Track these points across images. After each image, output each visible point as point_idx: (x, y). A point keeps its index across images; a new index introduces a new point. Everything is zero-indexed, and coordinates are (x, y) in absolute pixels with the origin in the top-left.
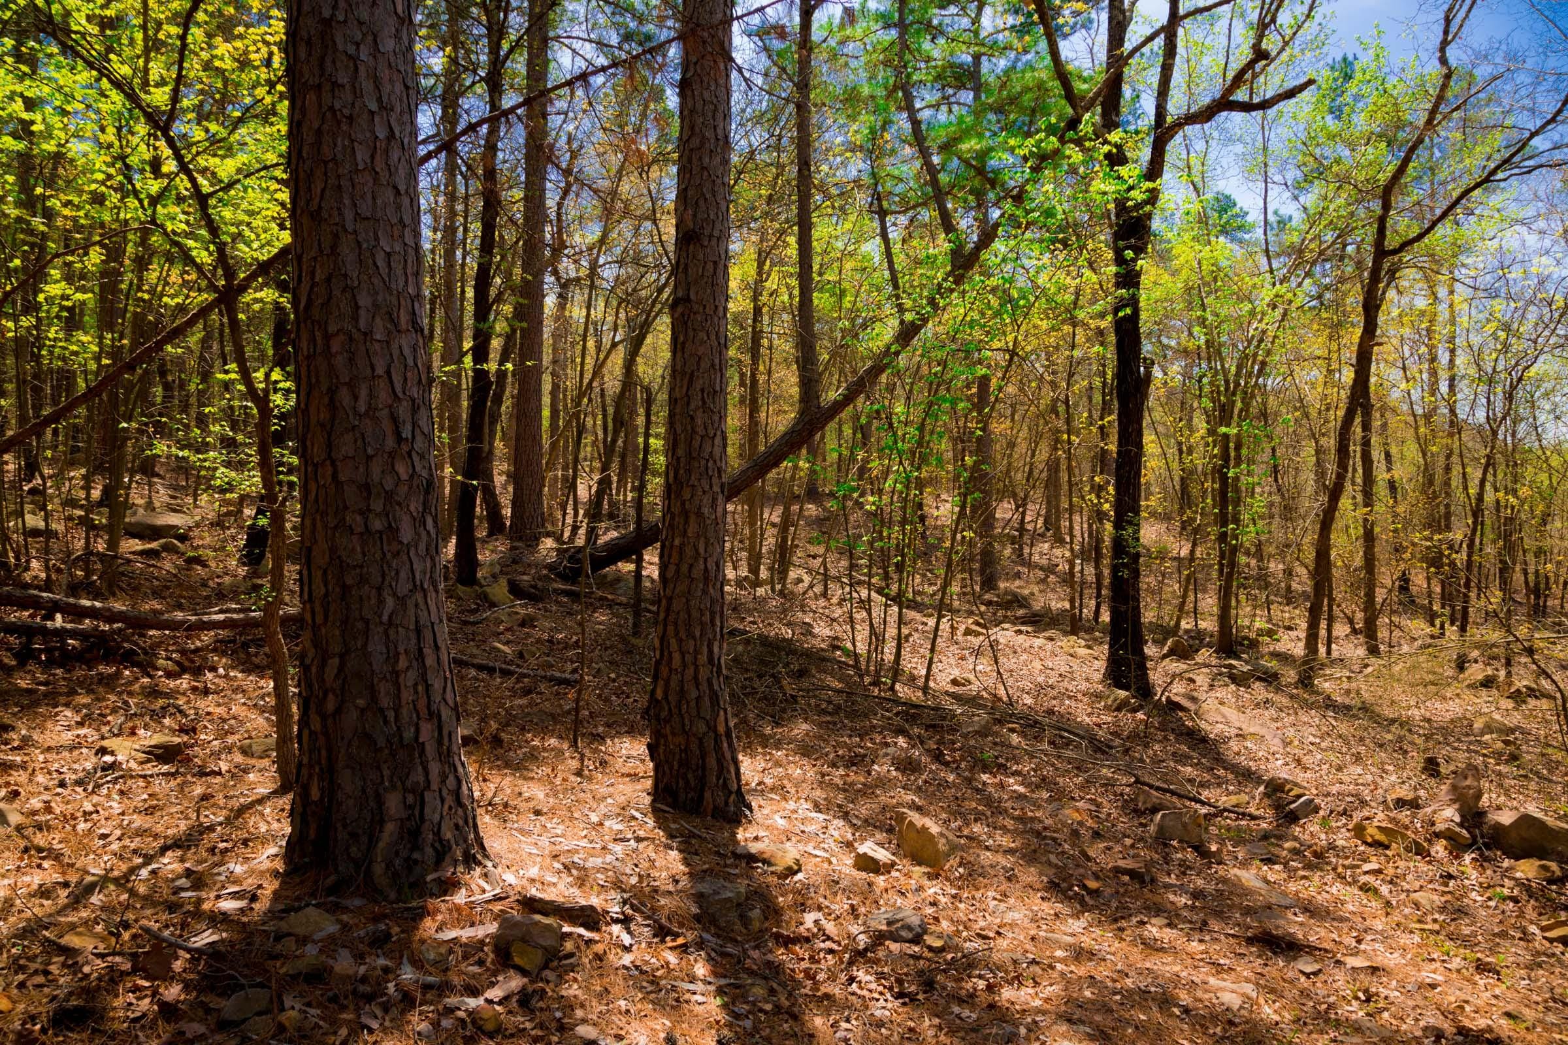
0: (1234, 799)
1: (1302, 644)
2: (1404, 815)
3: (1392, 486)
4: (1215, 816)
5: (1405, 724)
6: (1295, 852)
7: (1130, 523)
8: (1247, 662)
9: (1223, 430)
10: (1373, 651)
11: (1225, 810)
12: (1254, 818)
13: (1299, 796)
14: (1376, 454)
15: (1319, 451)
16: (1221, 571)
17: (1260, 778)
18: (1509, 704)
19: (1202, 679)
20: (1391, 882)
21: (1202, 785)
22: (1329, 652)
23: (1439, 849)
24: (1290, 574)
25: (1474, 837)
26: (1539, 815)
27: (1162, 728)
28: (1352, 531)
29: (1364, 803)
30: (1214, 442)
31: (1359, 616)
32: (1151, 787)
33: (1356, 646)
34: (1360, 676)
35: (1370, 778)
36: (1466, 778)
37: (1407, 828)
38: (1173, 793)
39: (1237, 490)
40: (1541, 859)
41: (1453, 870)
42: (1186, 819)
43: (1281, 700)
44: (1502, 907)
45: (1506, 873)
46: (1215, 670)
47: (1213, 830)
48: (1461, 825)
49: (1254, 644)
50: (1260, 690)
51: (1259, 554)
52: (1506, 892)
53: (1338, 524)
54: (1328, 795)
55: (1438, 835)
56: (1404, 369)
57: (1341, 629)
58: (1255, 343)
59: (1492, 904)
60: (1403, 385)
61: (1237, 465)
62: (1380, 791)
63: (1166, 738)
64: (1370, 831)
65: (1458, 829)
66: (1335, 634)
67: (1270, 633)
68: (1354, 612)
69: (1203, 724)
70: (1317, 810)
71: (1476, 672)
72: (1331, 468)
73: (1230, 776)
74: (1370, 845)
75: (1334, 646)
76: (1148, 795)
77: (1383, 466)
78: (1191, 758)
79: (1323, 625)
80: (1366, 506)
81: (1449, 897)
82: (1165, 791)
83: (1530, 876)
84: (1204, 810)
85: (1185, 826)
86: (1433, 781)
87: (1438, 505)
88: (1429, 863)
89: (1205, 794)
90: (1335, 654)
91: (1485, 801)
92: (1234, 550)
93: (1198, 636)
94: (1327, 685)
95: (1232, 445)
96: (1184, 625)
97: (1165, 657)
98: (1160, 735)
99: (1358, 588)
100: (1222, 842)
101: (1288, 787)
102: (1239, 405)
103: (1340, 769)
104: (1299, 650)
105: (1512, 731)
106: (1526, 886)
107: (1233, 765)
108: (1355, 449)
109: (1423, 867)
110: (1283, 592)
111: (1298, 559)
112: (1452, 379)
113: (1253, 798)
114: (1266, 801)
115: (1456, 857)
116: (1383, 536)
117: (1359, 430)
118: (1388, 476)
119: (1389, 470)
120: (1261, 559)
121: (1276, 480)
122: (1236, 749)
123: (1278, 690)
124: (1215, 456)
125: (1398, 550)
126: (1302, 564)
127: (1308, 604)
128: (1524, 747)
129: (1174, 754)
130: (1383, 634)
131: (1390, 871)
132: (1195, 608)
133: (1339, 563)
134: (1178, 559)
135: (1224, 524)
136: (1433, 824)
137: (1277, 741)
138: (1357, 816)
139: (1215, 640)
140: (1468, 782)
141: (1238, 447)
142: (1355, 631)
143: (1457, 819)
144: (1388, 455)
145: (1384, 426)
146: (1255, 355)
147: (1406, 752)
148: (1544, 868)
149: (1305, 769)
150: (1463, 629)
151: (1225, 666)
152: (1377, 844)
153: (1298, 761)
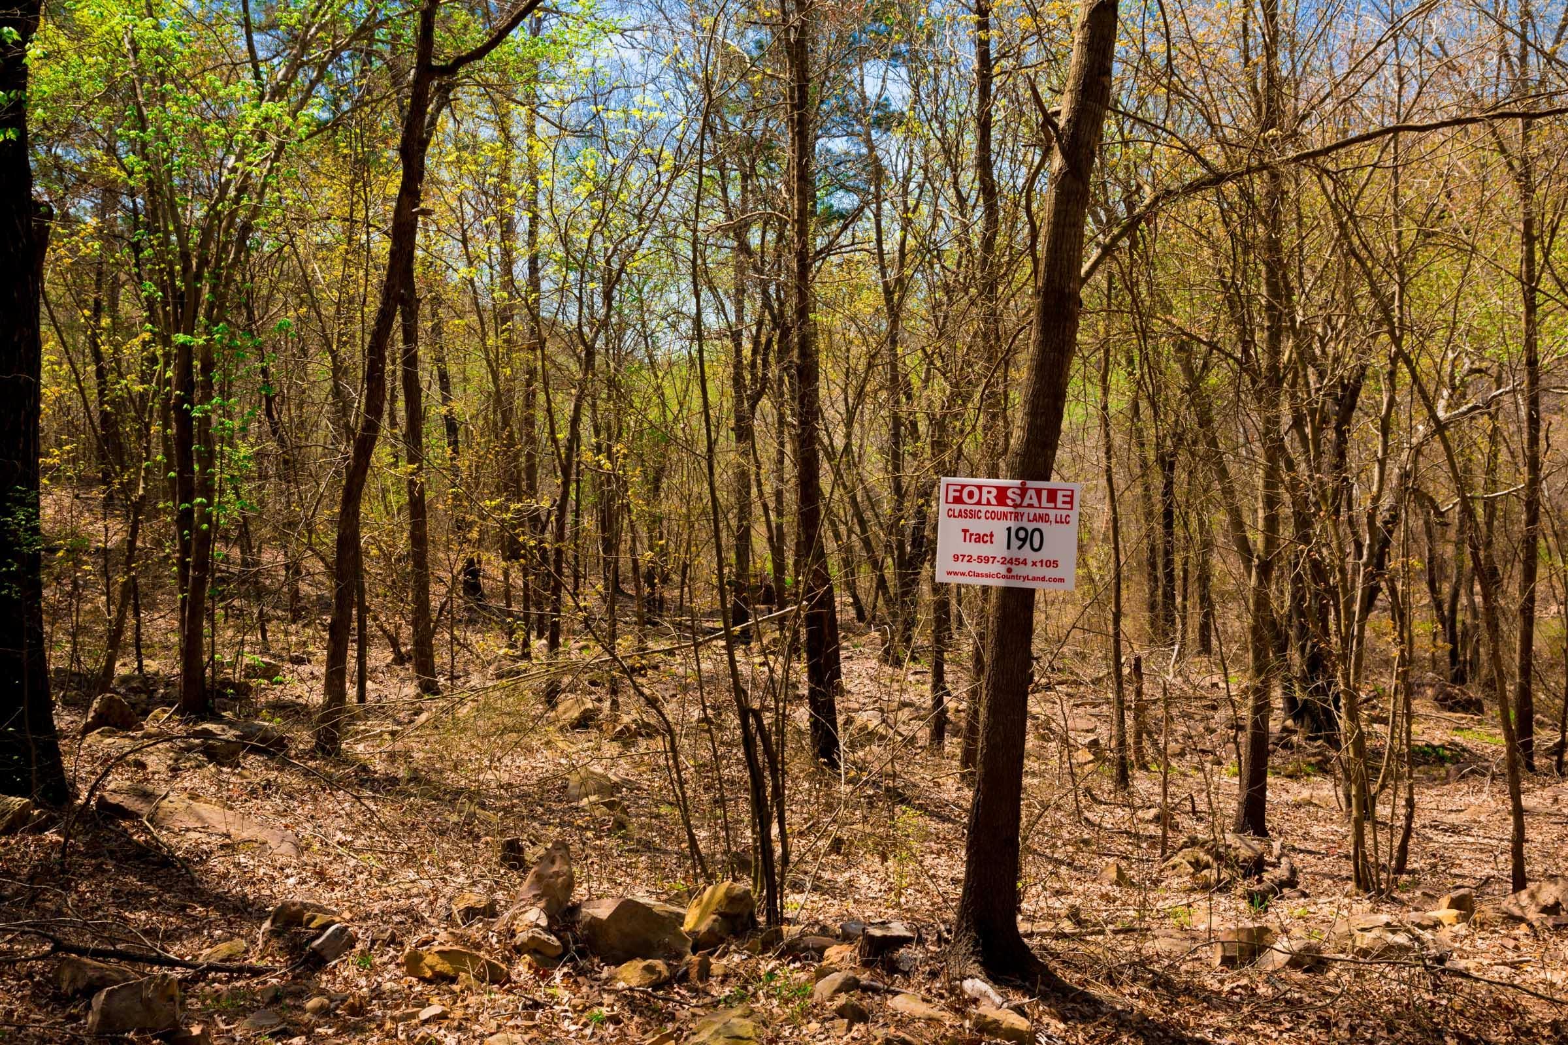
0: (224, 949)
1: (319, 686)
2: (476, 931)
3: (451, 426)
4: (195, 980)
5: (476, 796)
6: (323, 1012)
7: (21, 503)
8: (231, 724)
9: (180, 338)
10: (429, 688)
11: (211, 968)
12: (256, 972)
13: (325, 927)
14: (426, 375)
15: (338, 370)
16: (183, 577)
17: (262, 910)
18: (611, 749)
19: (157, 761)
20: (459, 1028)
21: (172, 936)
22: (362, 697)
23: (522, 970)
24: (298, 572)
25: (565, 944)
26: (651, 901)
27: (94, 851)
28: (392, 497)
29: (419, 921)
30: (167, 355)
31: (407, 632)
32: (82, 952)
33: (403, 681)
34: (409, 729)
35: (427, 884)
36: (553, 862)
37: (478, 947)
38: (121, 956)
39: (208, 440)
40: (645, 958)
41: (539, 996)
42: (149, 993)
43: (293, 780)
44: (600, 1033)
45: (606, 985)
46: (180, 743)
47: (195, 1004)
48: (548, 930)
49: (243, 691)
50: (255, 767)
51: (244, 537)
52: (605, 1011)
53: (372, 486)
54: (368, 917)
55: (519, 950)
56: (465, 242)
57: (380, 656)
58: (232, 193)
59: (588, 1031)
60: (463, 271)
61: (207, 398)
62: (442, 901)
63: (99, 868)
64: (429, 960)
65: (545, 936)
66: (370, 663)
67: (269, 672)
68: (398, 627)
69: (164, 836)
70: (352, 942)
71: (569, 708)
72: (359, 400)
73: (213, 915)
74: (429, 981)
75: (369, 684)
76: (80, 967)
77: (436, 391)
78: (147, 895)
79: (352, 652)
80: (411, 461)
81: (534, 1033)
82: (105, 954)
83: (633, 984)
84: (177, 974)
85: (147, 1004)
86: (514, 876)
87: (517, 455)
88: (510, 991)
89: (174, 951)
90: (371, 696)
91: (580, 893)
92: (205, 541)
93: (145, 684)
94: (360, 748)
95: (197, 363)
96: (122, 669)
97: (88, 729)
98: (89, 864)
99: (404, 589)
100: (208, 1021)
101: (307, 915)
102: (206, 295)
103: (384, 877)
104: (316, 697)
105: (616, 787)
106: (628, 999)
107: (218, 897)
108: (393, 369)
109: (501, 999)
110: (286, 599)
111: (310, 546)
112: (533, 261)
113: (254, 942)
114: (275, 943)
115: (543, 977)
116: (440, 504)
117: (399, 336)
118: (443, 410)
119: (446, 400)
120: (246, 548)
121: (269, 414)
122: (221, 869)
123: (285, 765)
124: (168, 382)
125: (461, 526)
126: (316, 554)
127: (328, 619)
128: (632, 810)
129: (115, 894)
130: (441, 658)
131: (458, 1013)
132: (138, 639)
133: (374, 552)
134: (104, 552)
135: (188, 497)
136: (513, 935)
137: (286, 847)
138: (411, 942)
139: (175, 692)
140: (555, 868)
141: (207, 367)
142: (400, 659)
143: (544, 922)
144: (444, 379)
145: (437, 330)
146: (233, 214)
147: (478, 838)
148: (649, 969)
149: (332, 885)
150: (553, 644)
151: (196, 735)
152: (440, 978)
153: (321, 875)
